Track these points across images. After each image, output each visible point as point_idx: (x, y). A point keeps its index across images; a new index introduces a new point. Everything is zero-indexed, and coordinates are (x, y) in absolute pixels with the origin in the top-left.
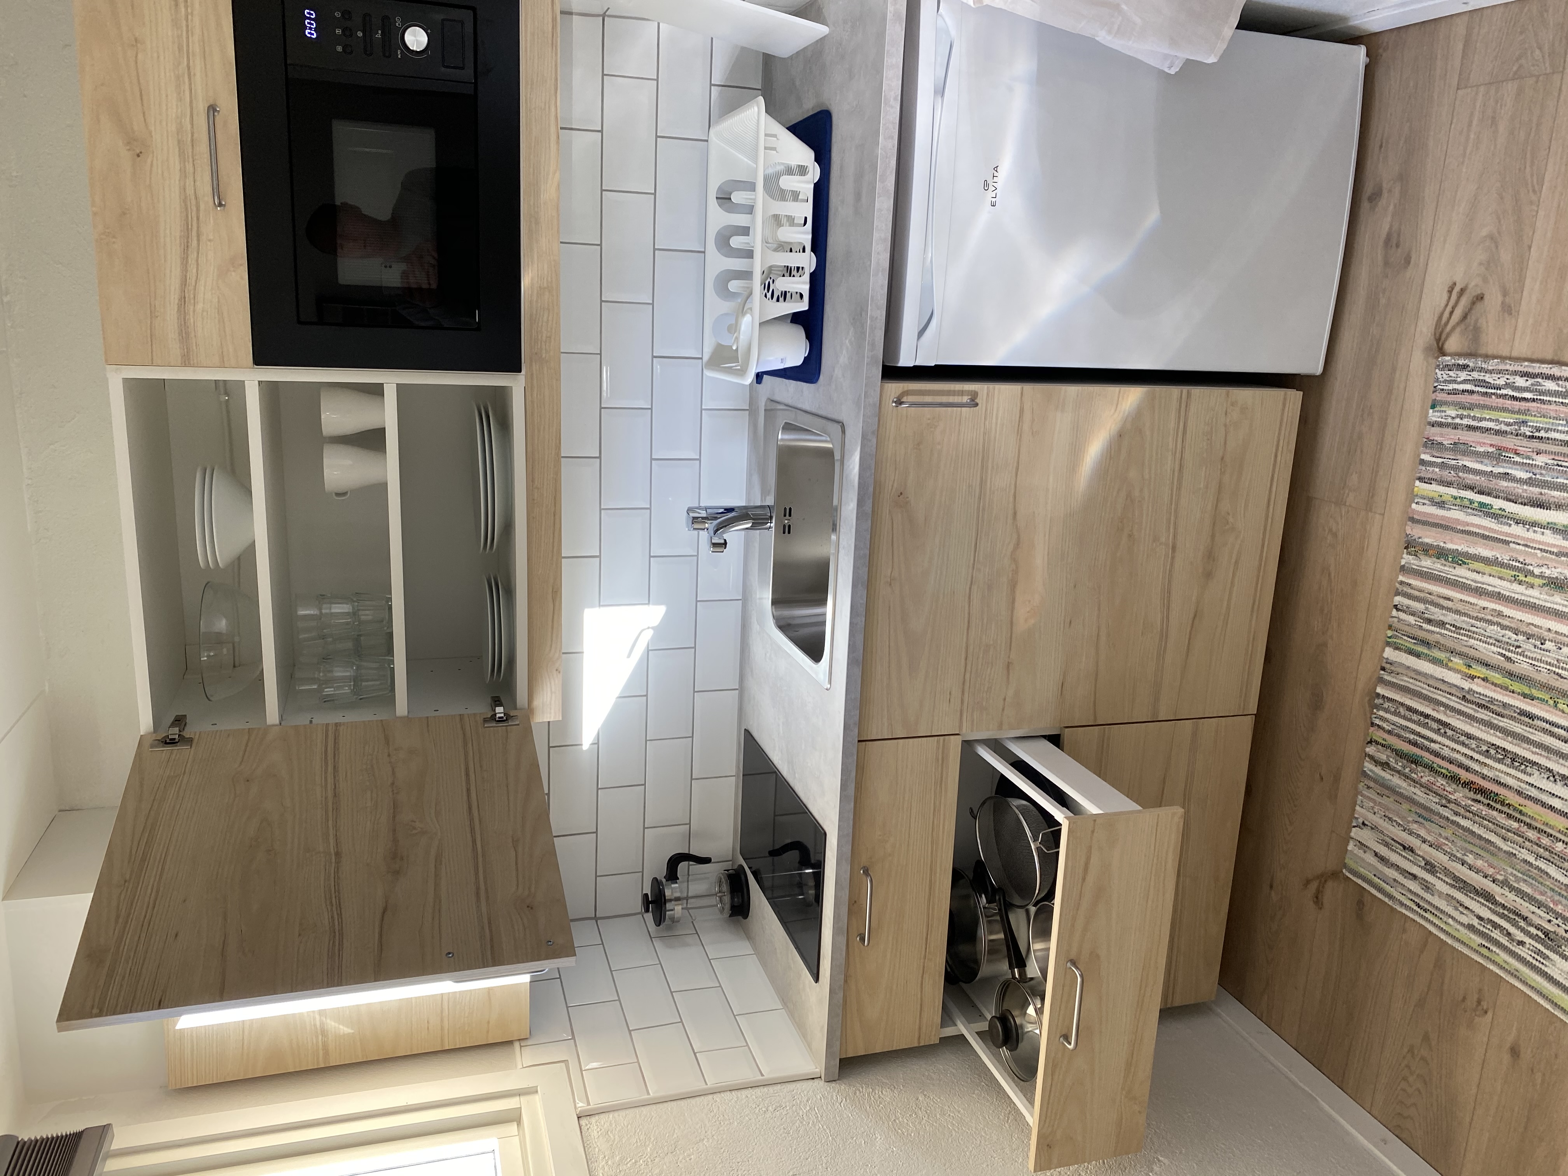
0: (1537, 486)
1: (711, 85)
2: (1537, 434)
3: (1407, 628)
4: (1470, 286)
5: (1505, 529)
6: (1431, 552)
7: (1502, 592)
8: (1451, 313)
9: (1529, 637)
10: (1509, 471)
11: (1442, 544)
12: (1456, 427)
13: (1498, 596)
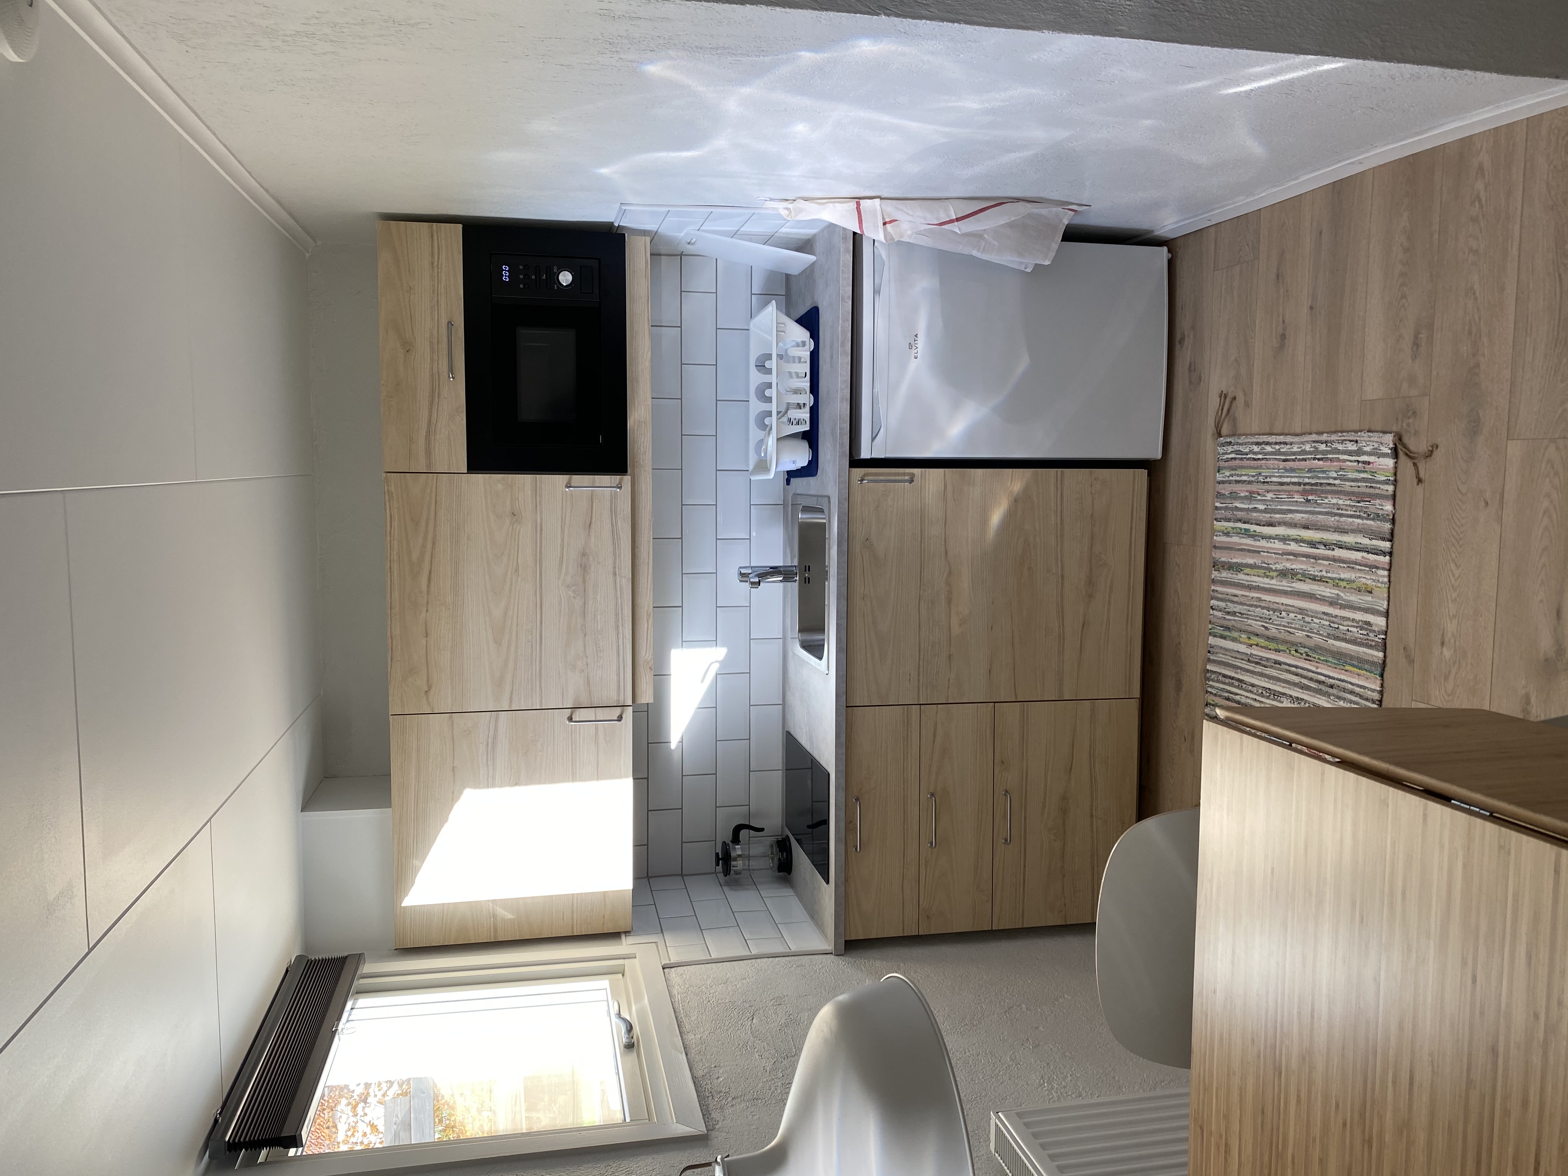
0: (1269, 513)
1: (752, 294)
2: (1266, 480)
3: (1218, 621)
4: (1230, 392)
5: (1258, 543)
6: (1226, 567)
7: (1260, 585)
8: (1222, 409)
9: (1274, 611)
10: (1256, 506)
11: (1230, 560)
12: (1230, 482)
13: (1258, 588)
